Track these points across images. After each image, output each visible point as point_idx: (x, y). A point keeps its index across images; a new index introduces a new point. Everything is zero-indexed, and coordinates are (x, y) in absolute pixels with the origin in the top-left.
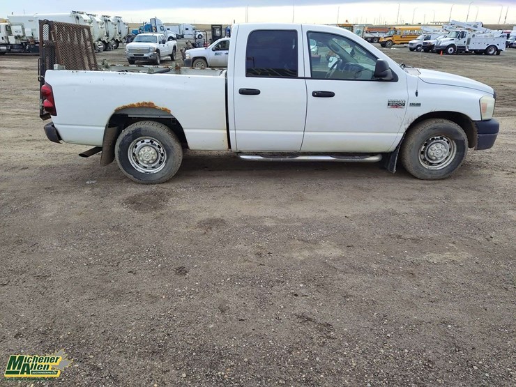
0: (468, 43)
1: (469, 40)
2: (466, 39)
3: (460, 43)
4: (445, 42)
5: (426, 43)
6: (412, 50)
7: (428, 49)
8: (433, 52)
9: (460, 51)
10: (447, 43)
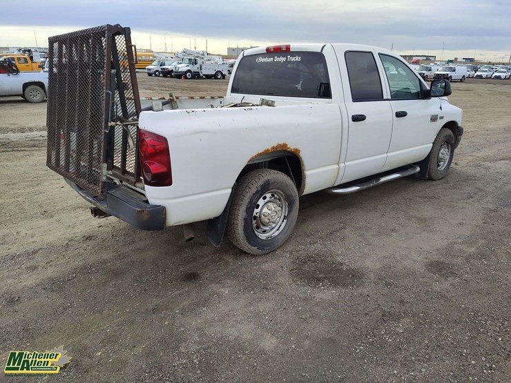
0: (201, 69)
1: (201, 66)
2: (198, 65)
3: (194, 68)
4: (183, 67)
5: (164, 69)
6: (150, 75)
7: (167, 74)
8: (172, 77)
9: (196, 76)
10: (185, 69)
